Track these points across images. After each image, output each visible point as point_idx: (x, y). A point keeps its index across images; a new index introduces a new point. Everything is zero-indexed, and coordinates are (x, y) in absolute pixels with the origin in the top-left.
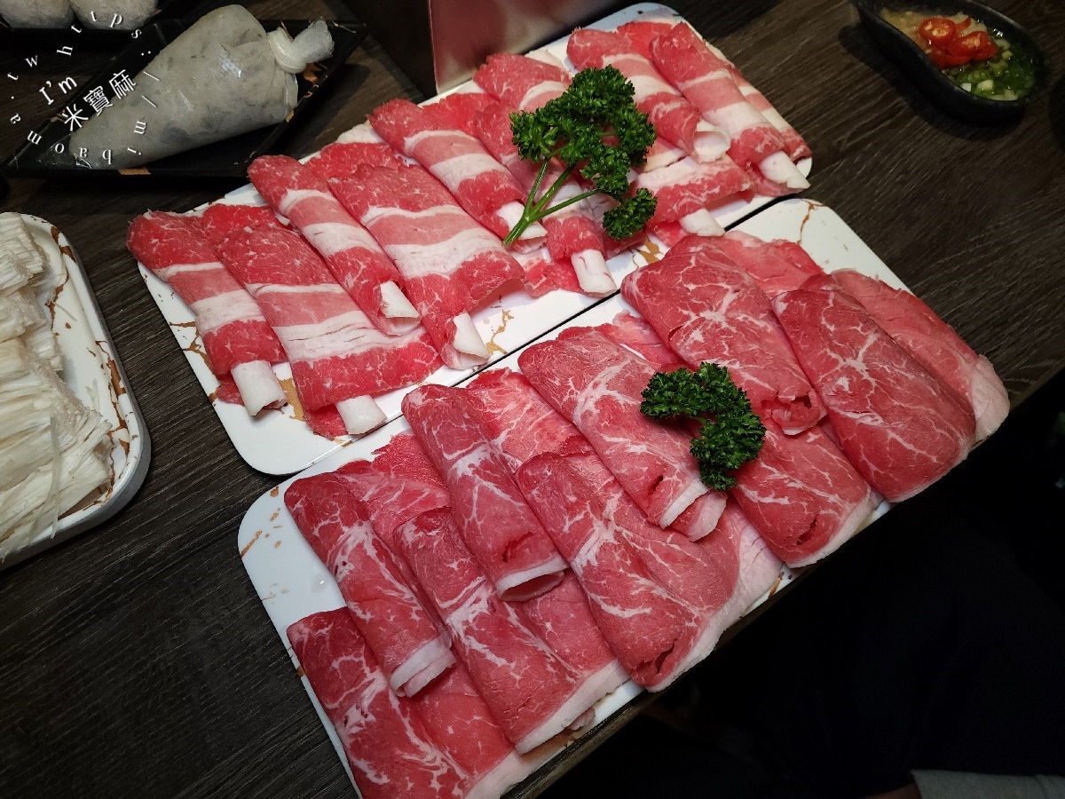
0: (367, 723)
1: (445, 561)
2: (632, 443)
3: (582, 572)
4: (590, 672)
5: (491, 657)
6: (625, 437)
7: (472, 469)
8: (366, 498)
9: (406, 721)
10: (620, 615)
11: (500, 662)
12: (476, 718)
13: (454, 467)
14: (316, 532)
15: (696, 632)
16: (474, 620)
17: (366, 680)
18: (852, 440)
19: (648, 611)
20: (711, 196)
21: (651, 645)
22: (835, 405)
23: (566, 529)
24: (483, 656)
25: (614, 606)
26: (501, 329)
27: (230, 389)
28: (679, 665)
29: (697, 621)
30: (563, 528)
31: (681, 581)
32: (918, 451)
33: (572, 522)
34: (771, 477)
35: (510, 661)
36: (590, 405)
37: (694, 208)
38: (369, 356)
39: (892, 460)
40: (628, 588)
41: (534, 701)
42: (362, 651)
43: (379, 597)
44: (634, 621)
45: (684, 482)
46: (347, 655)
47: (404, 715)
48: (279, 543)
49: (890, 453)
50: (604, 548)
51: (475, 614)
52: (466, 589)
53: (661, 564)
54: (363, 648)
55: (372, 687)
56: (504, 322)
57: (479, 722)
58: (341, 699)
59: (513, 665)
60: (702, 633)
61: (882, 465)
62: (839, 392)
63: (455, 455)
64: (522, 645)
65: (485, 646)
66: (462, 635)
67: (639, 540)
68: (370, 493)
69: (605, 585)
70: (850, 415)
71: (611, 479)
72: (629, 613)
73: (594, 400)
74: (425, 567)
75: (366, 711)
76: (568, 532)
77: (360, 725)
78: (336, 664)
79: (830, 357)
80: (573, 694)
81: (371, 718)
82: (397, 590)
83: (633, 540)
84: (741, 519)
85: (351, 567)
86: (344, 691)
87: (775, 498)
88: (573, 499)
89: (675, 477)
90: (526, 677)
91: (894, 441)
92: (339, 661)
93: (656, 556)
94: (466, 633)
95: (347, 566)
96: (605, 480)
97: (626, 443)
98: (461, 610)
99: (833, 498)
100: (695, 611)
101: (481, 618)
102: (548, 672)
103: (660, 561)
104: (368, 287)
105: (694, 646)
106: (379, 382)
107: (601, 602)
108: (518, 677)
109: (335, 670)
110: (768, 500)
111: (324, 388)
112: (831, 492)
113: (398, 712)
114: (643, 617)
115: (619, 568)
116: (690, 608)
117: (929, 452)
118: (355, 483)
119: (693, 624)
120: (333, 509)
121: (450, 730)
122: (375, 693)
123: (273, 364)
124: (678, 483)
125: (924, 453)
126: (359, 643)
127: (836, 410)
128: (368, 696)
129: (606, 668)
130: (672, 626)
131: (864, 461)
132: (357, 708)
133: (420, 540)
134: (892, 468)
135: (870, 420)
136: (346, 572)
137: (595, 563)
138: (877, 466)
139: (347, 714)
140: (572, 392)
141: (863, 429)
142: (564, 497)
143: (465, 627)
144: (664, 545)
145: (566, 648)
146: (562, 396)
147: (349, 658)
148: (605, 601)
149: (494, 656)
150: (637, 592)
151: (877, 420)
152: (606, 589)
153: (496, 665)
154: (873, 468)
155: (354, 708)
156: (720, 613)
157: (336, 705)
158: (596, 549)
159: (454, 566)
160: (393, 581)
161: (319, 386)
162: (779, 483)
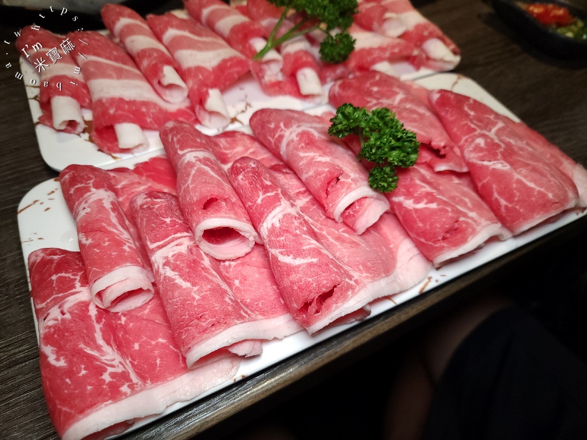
0: (63, 320)
1: (162, 216)
2: (320, 156)
3: (267, 233)
4: (263, 317)
5: (179, 281)
6: (314, 152)
7: (196, 159)
8: (119, 186)
9: (98, 327)
10: (292, 262)
11: (186, 285)
12: (161, 340)
13: (183, 158)
14: (72, 191)
15: (354, 289)
16: (173, 256)
17: (74, 290)
18: (487, 182)
19: (315, 260)
20: (393, 54)
21: (314, 285)
22: (473, 158)
23: (259, 201)
24: (173, 280)
25: (288, 256)
26: (243, 112)
27: (48, 117)
28: (337, 307)
29: (356, 281)
30: (257, 200)
31: (346, 254)
32: (538, 188)
33: (264, 196)
34: (423, 190)
35: (194, 285)
36: (294, 137)
37: (381, 59)
38: (146, 104)
39: (518, 194)
40: (301, 244)
41: (207, 317)
42: (80, 274)
43: (102, 230)
44: (302, 267)
45: (356, 184)
46: (66, 273)
47: (98, 321)
48: (48, 209)
49: (516, 189)
50: (287, 216)
51: (175, 252)
52: (173, 236)
53: (332, 242)
54: (82, 272)
55: (77, 296)
56: (246, 108)
57: (162, 344)
58: (49, 301)
59: (195, 289)
60: (359, 291)
61: (510, 199)
62: (477, 149)
63: (186, 151)
64: (207, 279)
65: (177, 273)
66: (161, 266)
67: (317, 226)
68: (123, 183)
69: (283, 240)
70: (486, 163)
71: (303, 189)
72: (299, 261)
73: (296, 133)
74: (145, 219)
75: (65, 311)
76: (260, 203)
77: (56, 320)
78: (54, 277)
79: (470, 126)
80: (244, 322)
81: (68, 316)
82: (118, 230)
83: (313, 225)
84: (400, 235)
85: (88, 210)
86: (53, 295)
87: (426, 204)
88: (269, 183)
89: (349, 180)
90: (203, 298)
91: (519, 182)
92: (58, 276)
93: (329, 237)
94: (164, 265)
95: (85, 210)
96: (298, 189)
97: (316, 156)
98: (164, 249)
99: (473, 214)
100: (356, 275)
101: (179, 256)
102: (226, 302)
103: (332, 240)
104: (155, 65)
105: (351, 297)
106: (149, 120)
107: (279, 254)
108: (197, 297)
109: (52, 281)
110: (421, 206)
111: (109, 114)
112: (471, 210)
113: (94, 318)
114: (311, 265)
115: (296, 230)
116: (351, 272)
117: (546, 189)
118: (114, 177)
119: (352, 282)
120: (90, 179)
121: (136, 346)
122: (78, 301)
123: (82, 107)
124: (350, 184)
125: (542, 190)
126: (80, 269)
127: (475, 161)
128: (71, 301)
129: (278, 318)
130: (334, 275)
131: (496, 199)
132: (60, 307)
133: (147, 203)
134: (518, 201)
135: (500, 166)
136: (84, 214)
137: (278, 225)
138: (507, 200)
139: (49, 311)
140: (282, 130)
141: (495, 173)
142: (262, 181)
143: (164, 261)
144: (336, 232)
145: (247, 299)
146: (274, 135)
147: (67, 275)
148: (281, 253)
149: (181, 280)
150: (308, 247)
151: (505, 166)
152: (283, 244)
153: (182, 287)
154: (503, 202)
155: (57, 307)
156: (376, 283)
157: (43, 305)
158: (280, 216)
159: (168, 220)
160: (117, 224)
161: (105, 113)
162: (428, 194)
